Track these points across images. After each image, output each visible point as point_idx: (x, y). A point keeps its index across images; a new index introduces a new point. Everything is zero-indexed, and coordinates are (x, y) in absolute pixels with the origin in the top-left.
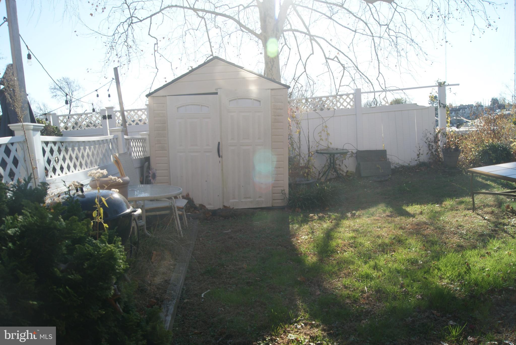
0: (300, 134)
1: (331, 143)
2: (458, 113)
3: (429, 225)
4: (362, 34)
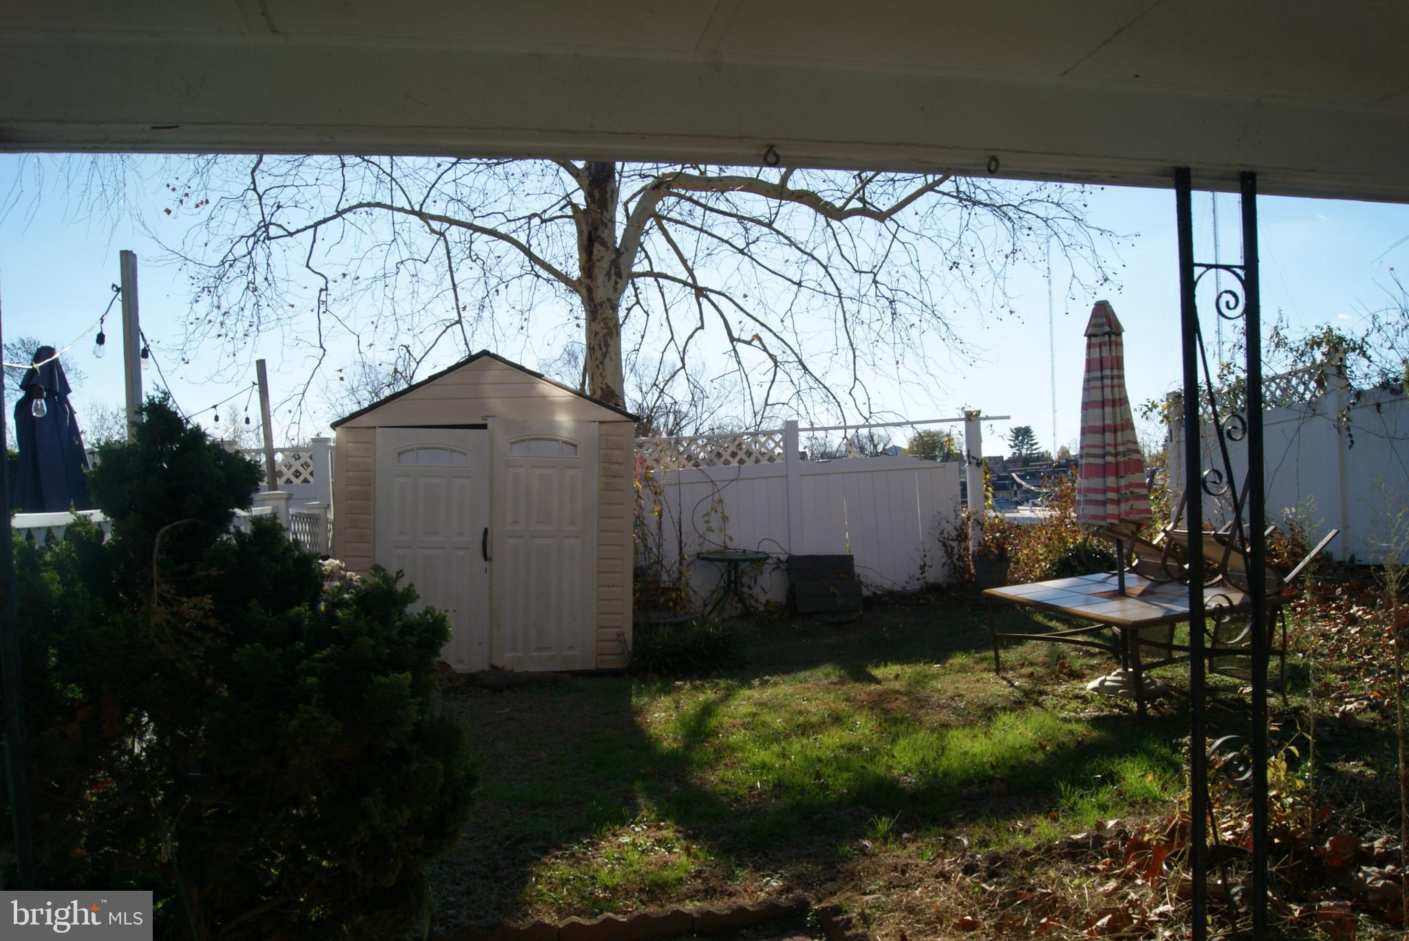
0: (660, 516)
1: (731, 539)
3: (902, 694)
4: (815, 290)
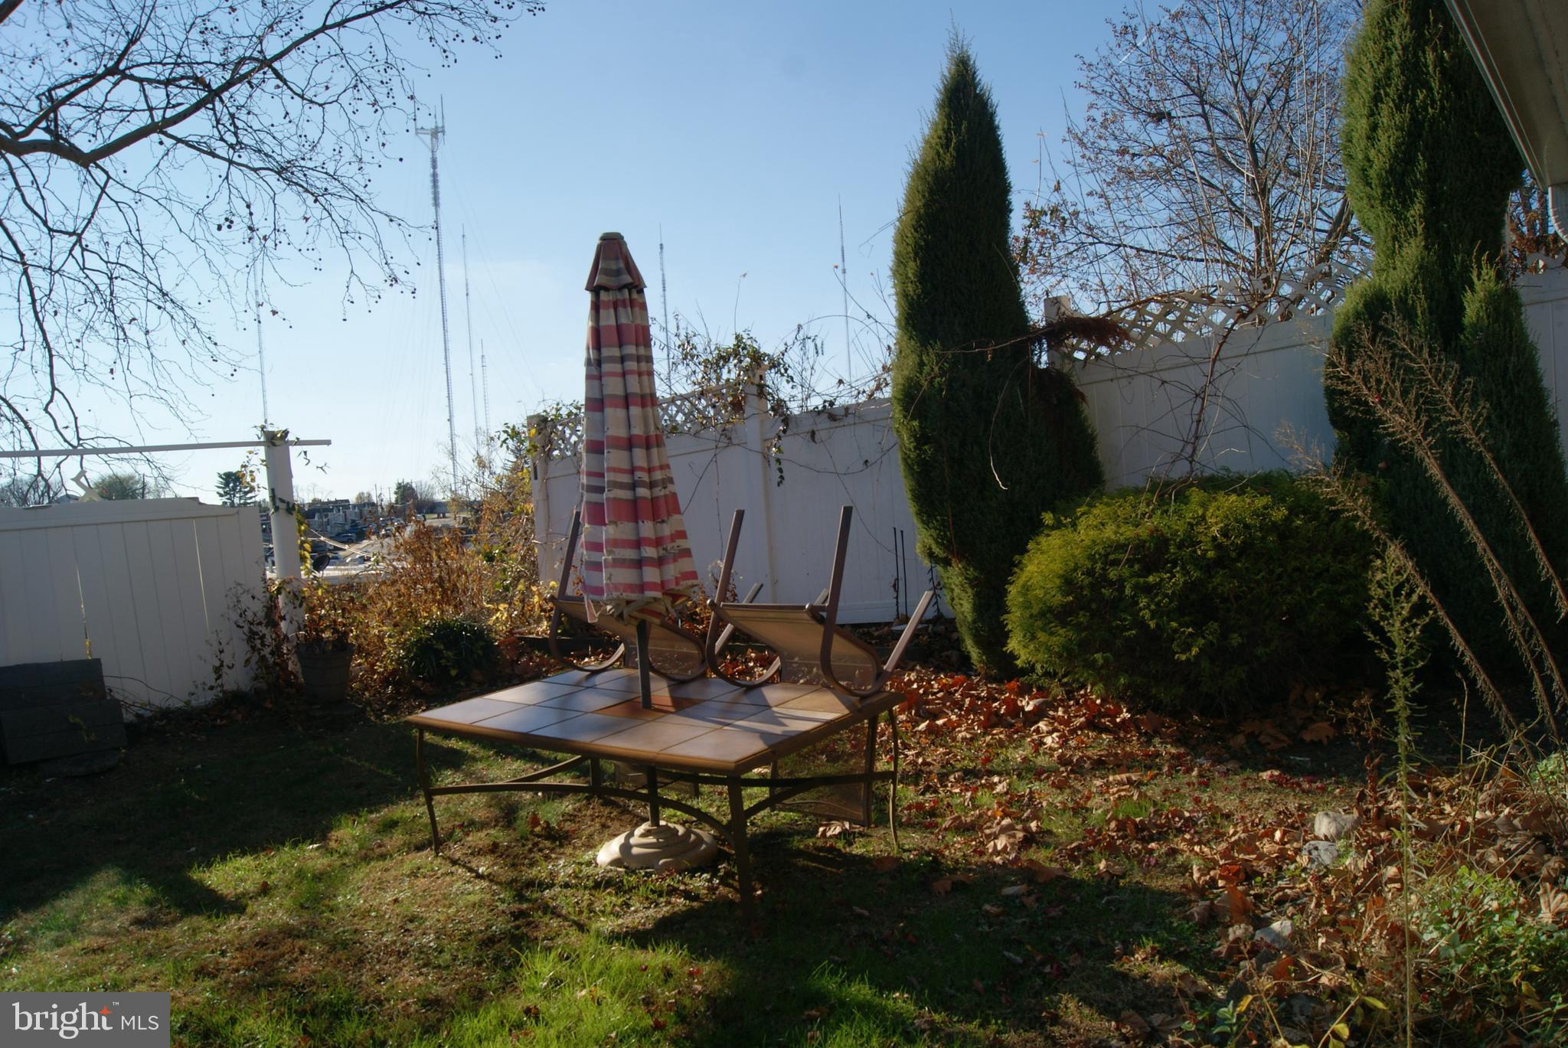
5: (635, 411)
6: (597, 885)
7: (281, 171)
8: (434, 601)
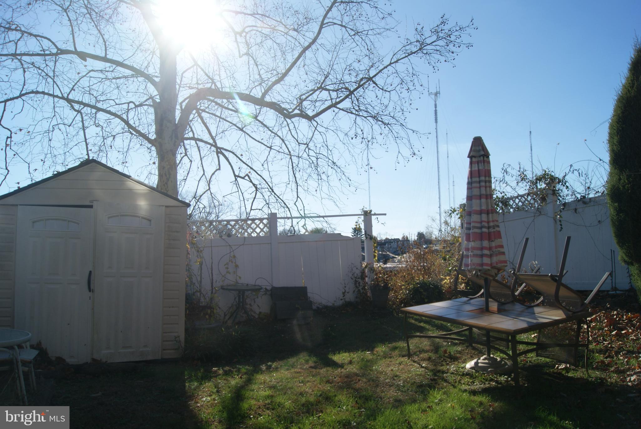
0: (201, 265)
1: (240, 278)
2: (383, 248)
3: (361, 376)
4: (278, 151)
5: (483, 200)
6: (463, 375)
7: (374, 117)
8: (421, 274)
